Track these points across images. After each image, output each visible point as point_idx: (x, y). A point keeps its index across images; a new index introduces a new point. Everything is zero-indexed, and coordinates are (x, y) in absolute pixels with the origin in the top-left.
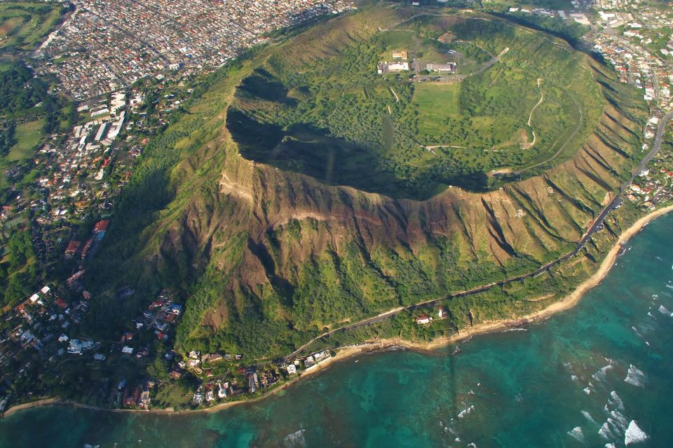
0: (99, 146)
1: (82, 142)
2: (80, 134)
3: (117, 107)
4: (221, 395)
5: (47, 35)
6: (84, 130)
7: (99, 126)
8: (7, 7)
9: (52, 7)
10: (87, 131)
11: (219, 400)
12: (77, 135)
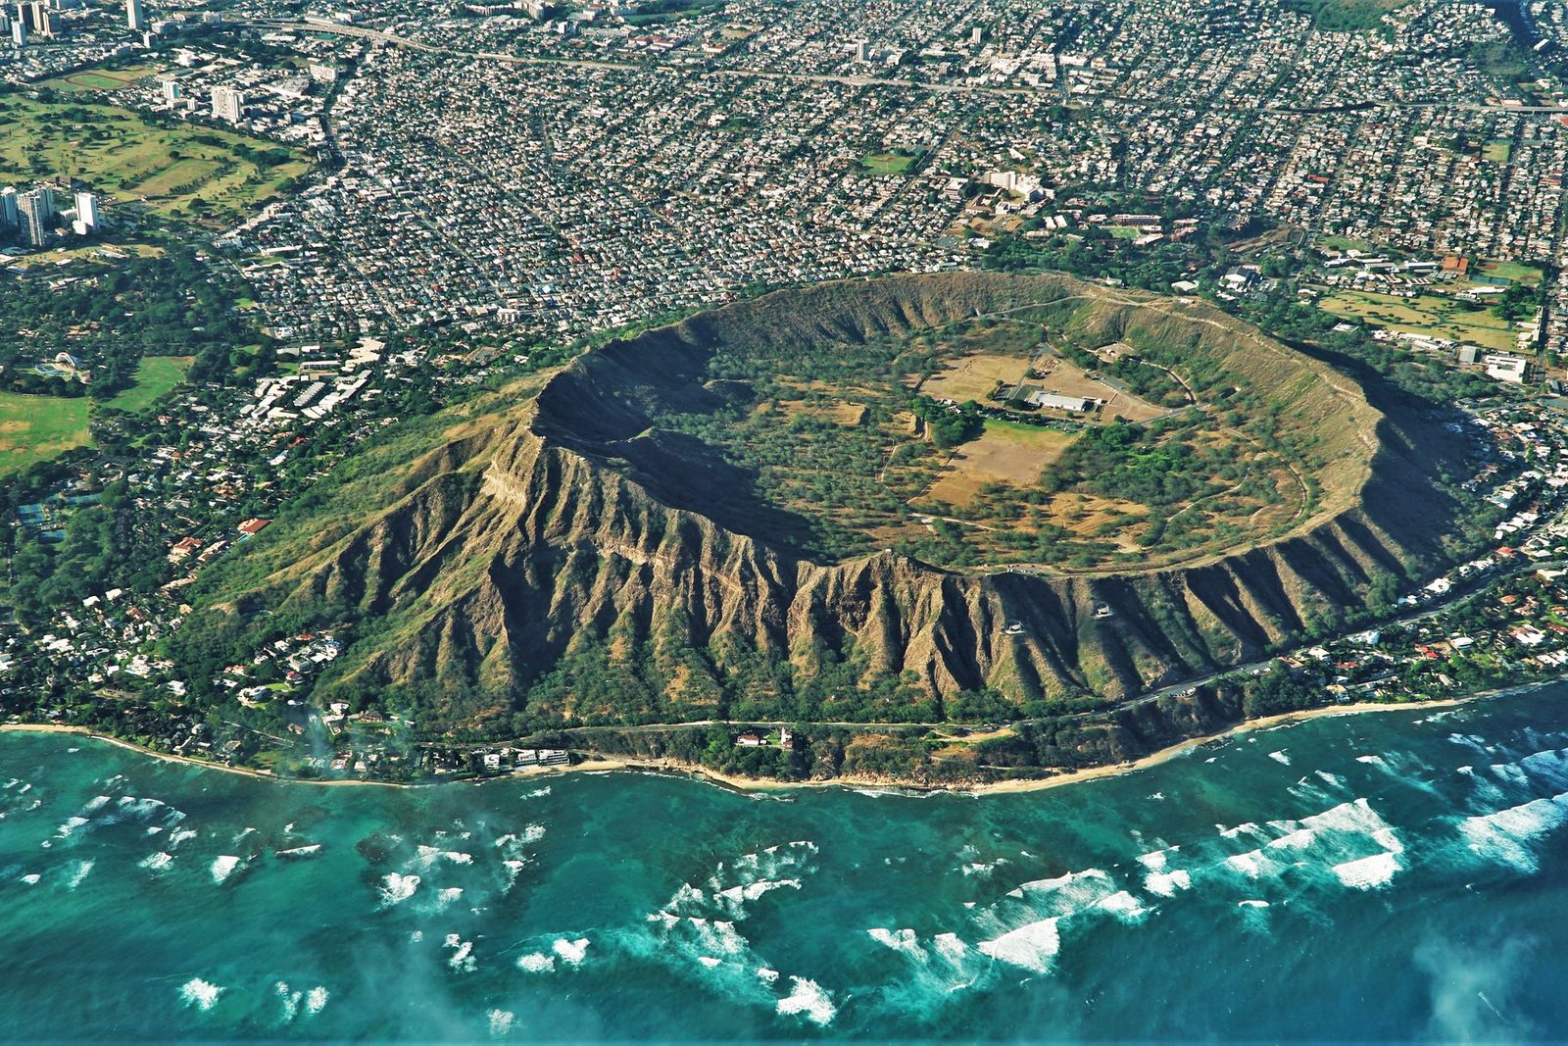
0: (295, 416)
1: (265, 404)
2: (265, 392)
3: (358, 361)
4: (359, 766)
5: (259, 207)
6: (275, 387)
7: (309, 383)
8: (190, 135)
9: (291, 155)
10: (281, 389)
11: (352, 774)
12: (259, 392)
